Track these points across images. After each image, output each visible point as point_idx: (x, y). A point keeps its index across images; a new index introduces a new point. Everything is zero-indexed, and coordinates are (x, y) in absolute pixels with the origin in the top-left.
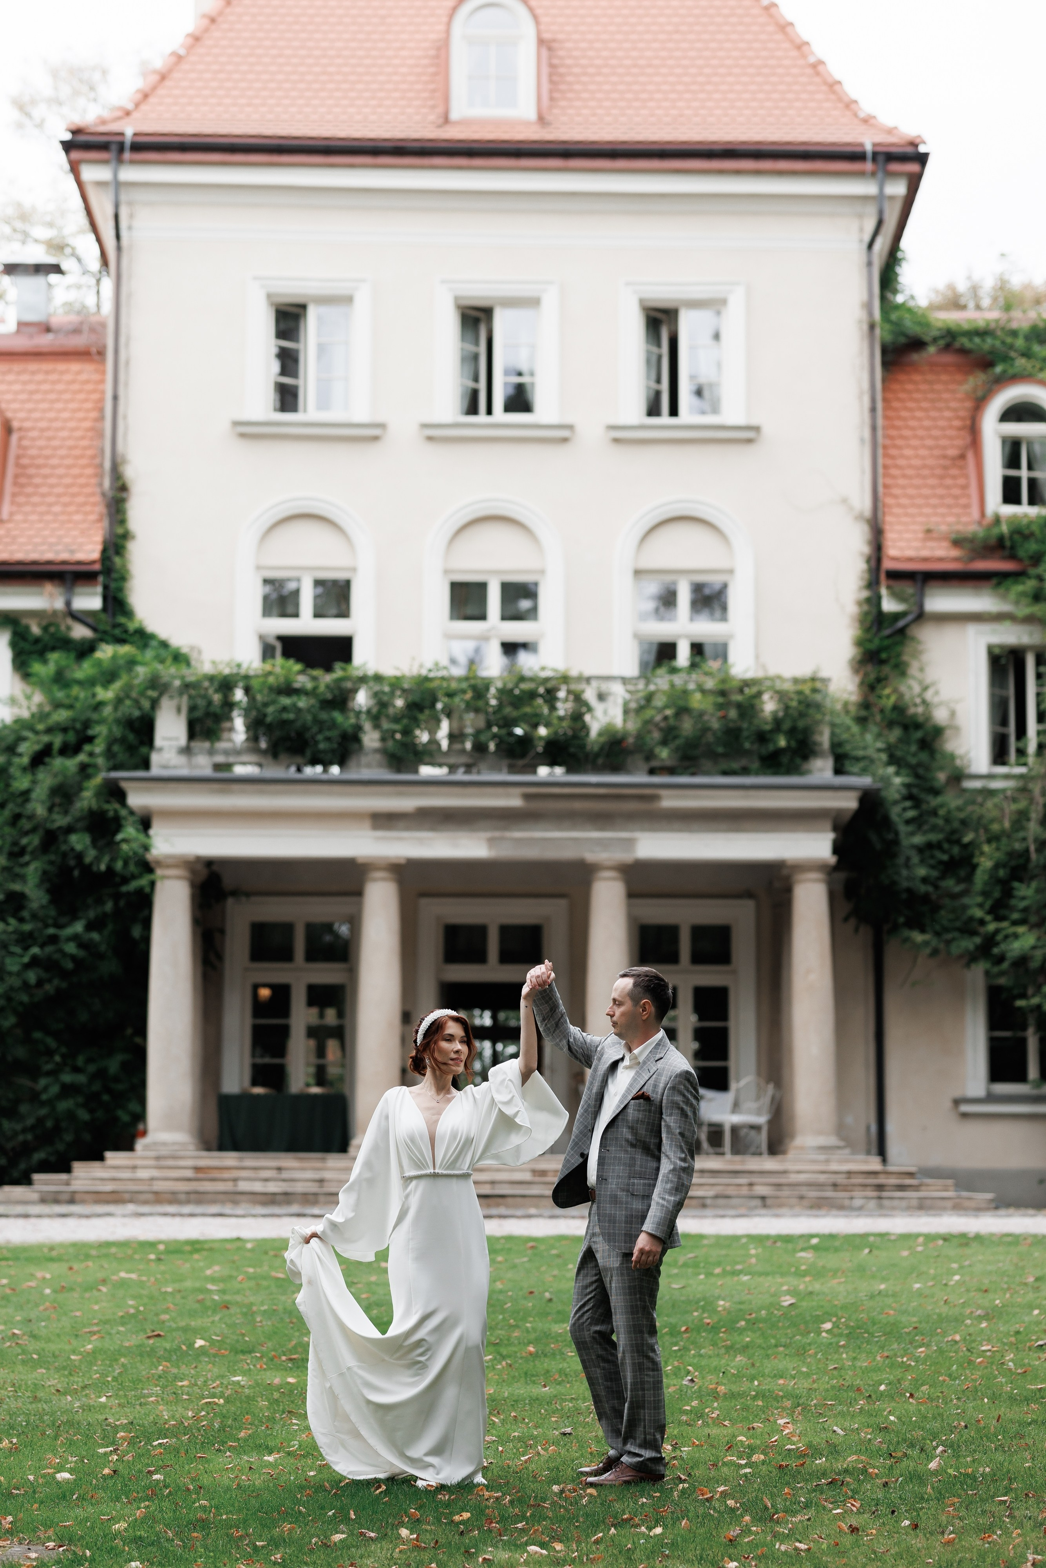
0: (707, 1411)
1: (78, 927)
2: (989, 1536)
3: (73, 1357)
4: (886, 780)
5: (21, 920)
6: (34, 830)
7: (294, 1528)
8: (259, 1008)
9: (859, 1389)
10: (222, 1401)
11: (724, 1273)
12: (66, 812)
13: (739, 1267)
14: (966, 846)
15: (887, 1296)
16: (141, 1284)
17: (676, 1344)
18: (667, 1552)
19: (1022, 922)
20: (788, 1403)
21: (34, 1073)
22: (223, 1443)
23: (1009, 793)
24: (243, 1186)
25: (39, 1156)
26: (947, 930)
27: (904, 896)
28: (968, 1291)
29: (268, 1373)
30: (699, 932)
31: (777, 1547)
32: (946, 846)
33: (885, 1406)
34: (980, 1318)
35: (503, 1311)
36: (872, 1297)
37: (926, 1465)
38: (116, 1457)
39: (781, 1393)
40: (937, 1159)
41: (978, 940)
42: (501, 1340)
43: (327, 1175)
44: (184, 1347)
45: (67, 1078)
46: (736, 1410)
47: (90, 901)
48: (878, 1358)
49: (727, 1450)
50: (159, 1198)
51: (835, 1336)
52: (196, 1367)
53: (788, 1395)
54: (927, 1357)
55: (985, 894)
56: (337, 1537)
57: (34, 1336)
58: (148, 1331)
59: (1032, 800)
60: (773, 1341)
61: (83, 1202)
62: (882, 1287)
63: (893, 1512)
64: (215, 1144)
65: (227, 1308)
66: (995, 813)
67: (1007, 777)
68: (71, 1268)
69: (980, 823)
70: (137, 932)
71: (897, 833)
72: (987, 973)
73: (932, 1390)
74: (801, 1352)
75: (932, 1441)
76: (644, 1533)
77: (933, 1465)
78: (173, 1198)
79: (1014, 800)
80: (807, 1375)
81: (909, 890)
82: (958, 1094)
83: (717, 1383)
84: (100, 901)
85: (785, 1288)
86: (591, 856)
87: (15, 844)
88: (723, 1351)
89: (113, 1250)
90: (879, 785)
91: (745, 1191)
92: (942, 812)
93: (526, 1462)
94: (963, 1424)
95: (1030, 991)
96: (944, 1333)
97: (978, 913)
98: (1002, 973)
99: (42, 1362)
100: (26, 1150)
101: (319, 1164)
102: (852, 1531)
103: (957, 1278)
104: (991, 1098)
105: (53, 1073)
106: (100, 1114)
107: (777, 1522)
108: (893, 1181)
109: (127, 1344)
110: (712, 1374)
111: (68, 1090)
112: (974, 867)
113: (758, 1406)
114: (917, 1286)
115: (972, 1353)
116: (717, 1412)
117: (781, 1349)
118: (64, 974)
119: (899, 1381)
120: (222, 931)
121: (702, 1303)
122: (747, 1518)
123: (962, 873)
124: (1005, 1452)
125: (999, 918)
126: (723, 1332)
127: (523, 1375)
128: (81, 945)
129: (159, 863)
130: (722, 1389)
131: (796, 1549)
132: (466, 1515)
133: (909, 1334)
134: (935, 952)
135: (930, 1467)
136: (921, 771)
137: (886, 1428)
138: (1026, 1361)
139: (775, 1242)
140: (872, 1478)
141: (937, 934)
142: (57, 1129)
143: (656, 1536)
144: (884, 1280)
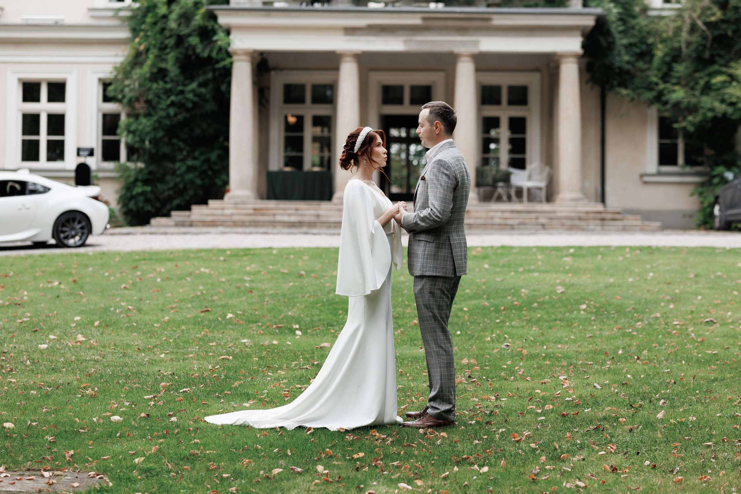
0: (516, 368)
1: (194, 85)
2: (705, 477)
3: (155, 325)
4: (609, 10)
5: (166, 82)
6: (170, 37)
7: (250, 462)
8: (288, 127)
9: (606, 353)
10: (231, 358)
11: (525, 271)
12: (188, 27)
13: (532, 267)
14: (649, 45)
15: (615, 286)
16: (210, 276)
17: (497, 318)
18: (491, 488)
19: (677, 84)
20: (564, 363)
21: (173, 160)
22: (222, 391)
23: (673, 18)
24: (278, 218)
25: (176, 202)
26: (638, 88)
27: (617, 71)
28: (659, 283)
29: (263, 337)
30: (512, 89)
31: (564, 484)
32: (639, 45)
33: (623, 366)
34: (669, 302)
35: (402, 295)
36: (606, 287)
37: (655, 415)
38: (153, 403)
39: (560, 355)
40: (631, 205)
41: (654, 93)
42: (399, 314)
43: (321, 212)
44: (220, 319)
45: (190, 162)
46: (534, 369)
47: (201, 72)
48: (615, 329)
49: (529, 400)
50: (235, 224)
51: (589, 313)
52: (223, 332)
53: (566, 357)
54: (644, 329)
55: (659, 69)
56: (276, 471)
57: (140, 310)
58: (204, 307)
59: (684, 21)
60: (553, 317)
61: (197, 226)
62: (611, 280)
63: (638, 453)
64: (265, 196)
65: (251, 292)
66: (665, 28)
67: (671, 9)
68: (176, 266)
69: (656, 33)
70: (224, 87)
71: (614, 38)
72: (659, 111)
73: (650, 353)
74: (569, 324)
75: (656, 395)
76: (475, 470)
77: (660, 416)
78: (243, 224)
79: (674, 21)
80: (574, 341)
81: (620, 68)
82: (642, 171)
83: (522, 347)
84: (205, 73)
85: (558, 281)
86: (456, 50)
87: (162, 43)
88: (525, 323)
89: (203, 254)
90: (605, 13)
91: (534, 221)
92: (637, 27)
93: (404, 409)
94: (673, 381)
95: (680, 119)
96: (650, 312)
97: (655, 79)
98: (666, 110)
99: (137, 329)
100: (170, 199)
101: (316, 207)
102: (613, 470)
103: (651, 274)
104: (659, 174)
105: (183, 160)
106: (207, 181)
107: (563, 461)
108: (609, 216)
109: (188, 316)
110: (519, 341)
111: (190, 169)
112: (652, 56)
113: (547, 364)
114: (630, 280)
115: (668, 326)
116: (522, 370)
117: (558, 322)
118: (188, 110)
119: (629, 346)
120: (269, 88)
121: (513, 291)
122: (544, 458)
123: (647, 58)
124: (702, 403)
125: (665, 82)
126: (525, 310)
127: (409, 340)
128: (196, 95)
129: (236, 53)
130: (525, 352)
131: (577, 486)
132: (361, 455)
133: (630, 312)
134: (632, 99)
135: (658, 416)
136: (627, 6)
137: (626, 384)
138: (701, 332)
139: (551, 251)
140: (622, 425)
141: (634, 90)
142: (185, 189)
143: (484, 473)
144: (612, 276)
